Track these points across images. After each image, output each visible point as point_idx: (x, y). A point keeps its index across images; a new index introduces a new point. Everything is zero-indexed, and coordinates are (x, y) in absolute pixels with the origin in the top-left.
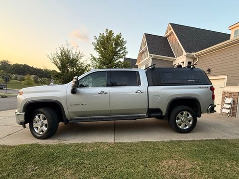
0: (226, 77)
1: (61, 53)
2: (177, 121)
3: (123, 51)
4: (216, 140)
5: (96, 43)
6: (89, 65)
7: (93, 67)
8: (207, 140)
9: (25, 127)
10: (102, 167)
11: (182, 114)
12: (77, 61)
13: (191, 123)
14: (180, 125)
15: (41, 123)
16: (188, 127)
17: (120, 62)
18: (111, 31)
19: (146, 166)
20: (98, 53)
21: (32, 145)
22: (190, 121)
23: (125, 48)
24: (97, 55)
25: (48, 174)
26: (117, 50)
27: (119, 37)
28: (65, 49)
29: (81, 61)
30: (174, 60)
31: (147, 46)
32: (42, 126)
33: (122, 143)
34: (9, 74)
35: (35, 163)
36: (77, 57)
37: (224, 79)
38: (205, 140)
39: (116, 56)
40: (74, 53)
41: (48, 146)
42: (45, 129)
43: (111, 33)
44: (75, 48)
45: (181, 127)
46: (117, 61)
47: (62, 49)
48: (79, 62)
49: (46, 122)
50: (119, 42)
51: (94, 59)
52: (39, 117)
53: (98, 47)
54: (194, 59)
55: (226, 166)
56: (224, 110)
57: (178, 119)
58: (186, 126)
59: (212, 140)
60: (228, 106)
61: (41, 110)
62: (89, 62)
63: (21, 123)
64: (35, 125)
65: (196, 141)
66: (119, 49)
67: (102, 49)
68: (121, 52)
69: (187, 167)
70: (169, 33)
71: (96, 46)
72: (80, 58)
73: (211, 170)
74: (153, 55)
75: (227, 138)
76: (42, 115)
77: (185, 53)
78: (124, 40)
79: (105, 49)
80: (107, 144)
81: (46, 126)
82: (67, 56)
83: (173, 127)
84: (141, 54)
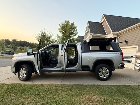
0: (137, 46)
1: (41, 34)
2: (99, 73)
3: (75, 32)
4: (123, 85)
5: (60, 28)
6: (56, 41)
7: (59, 41)
8: (117, 85)
9: (15, 74)
10: (48, 97)
11: (102, 69)
12: (50, 39)
13: (108, 75)
14: (101, 75)
15: (23, 73)
16: (106, 77)
17: (74, 38)
18: (68, 21)
19: (72, 98)
20: (61, 34)
21: (17, 84)
22: (107, 73)
23: (76, 30)
24: (60, 35)
25: (20, 99)
26: (72, 32)
27: (73, 24)
28: (43, 32)
29: (52, 38)
30: (106, 36)
31: (89, 28)
32: (24, 74)
33: (65, 85)
34: (16, 46)
35: (15, 93)
36: (50, 36)
37: (136, 47)
38: (116, 85)
39: (71, 35)
40: (48, 34)
41: (25, 85)
42: (25, 76)
43: (68, 22)
44: (49, 31)
45: (101, 77)
46: (72, 38)
47: (42, 32)
48: (51, 39)
49: (25, 72)
50: (73, 27)
51: (59, 37)
52: (22, 69)
53: (61, 30)
54: (118, 36)
55: (121, 101)
56: (136, 68)
57: (100, 72)
58: (105, 76)
59: (120, 85)
60: (139, 65)
61: (23, 66)
62: (56, 39)
63: (13, 72)
64: (20, 73)
65: (109, 85)
66: (73, 31)
67: (64, 31)
68: (74, 33)
69: (96, 100)
70: (103, 20)
71: (60, 30)
72: (52, 37)
73: (110, 102)
74: (92, 34)
75: (130, 85)
76: (23, 68)
77: (112, 32)
78: (76, 26)
79: (65, 31)
80: (56, 85)
81: (25, 74)
82: (44, 36)
83: (97, 77)
84: (86, 33)
